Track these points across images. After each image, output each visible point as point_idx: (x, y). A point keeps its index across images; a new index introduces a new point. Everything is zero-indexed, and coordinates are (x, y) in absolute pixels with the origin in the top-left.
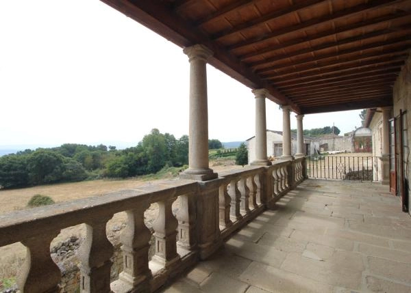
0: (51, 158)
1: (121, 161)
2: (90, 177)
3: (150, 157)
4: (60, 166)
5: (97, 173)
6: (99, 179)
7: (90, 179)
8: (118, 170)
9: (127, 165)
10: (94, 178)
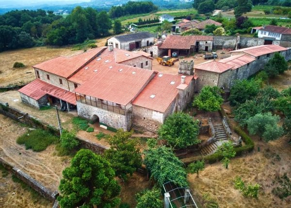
0: (9, 32)
1: (56, 34)
2: (37, 44)
3: (77, 31)
4: (15, 37)
5: (41, 41)
6: (43, 46)
7: (38, 46)
8: (55, 41)
9: (61, 37)
10: (39, 45)
